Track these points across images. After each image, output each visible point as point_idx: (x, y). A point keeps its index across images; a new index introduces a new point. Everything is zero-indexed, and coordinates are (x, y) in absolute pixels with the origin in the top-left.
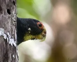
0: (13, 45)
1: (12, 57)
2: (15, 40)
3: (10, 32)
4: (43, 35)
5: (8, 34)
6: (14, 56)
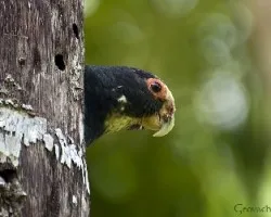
0: (74, 164)
1: (70, 205)
2: (78, 149)
5: (59, 132)
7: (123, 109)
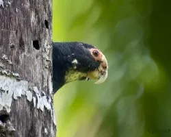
1: (43, 134)
2: (48, 98)
3: (40, 85)
4: (101, 71)
6: (46, 131)
7: (75, 68)
